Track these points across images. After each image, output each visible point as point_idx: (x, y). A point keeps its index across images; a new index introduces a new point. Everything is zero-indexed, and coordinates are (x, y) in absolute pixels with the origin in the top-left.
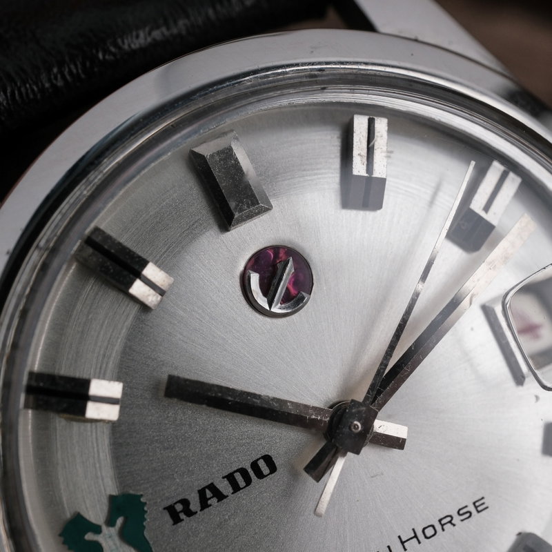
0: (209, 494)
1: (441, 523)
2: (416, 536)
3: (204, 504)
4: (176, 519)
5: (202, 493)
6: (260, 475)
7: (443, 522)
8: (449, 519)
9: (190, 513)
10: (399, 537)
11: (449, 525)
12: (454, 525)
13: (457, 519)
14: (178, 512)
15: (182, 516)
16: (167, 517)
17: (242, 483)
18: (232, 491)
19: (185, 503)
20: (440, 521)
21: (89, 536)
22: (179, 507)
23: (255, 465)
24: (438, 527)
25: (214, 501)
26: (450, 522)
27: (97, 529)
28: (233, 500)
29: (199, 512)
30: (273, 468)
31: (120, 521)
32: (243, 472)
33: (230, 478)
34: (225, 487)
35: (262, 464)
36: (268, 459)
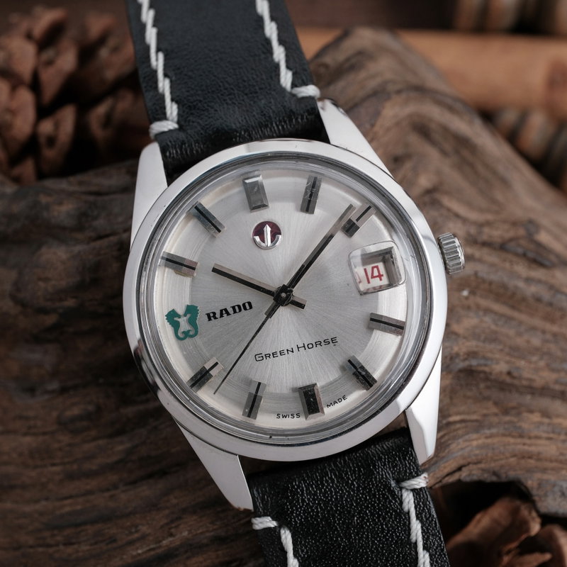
0: (224, 312)
2: (304, 347)
3: (222, 316)
4: (210, 319)
5: (221, 311)
6: (245, 309)
8: (320, 343)
9: (215, 318)
10: (297, 345)
11: (319, 345)
12: (321, 346)
13: (323, 343)
15: (212, 318)
16: (206, 317)
17: (237, 310)
18: (233, 313)
19: (214, 313)
20: (316, 343)
21: (176, 319)
22: (212, 315)
23: (244, 305)
24: (315, 345)
25: (225, 315)
27: (179, 316)
28: (233, 316)
29: (219, 318)
30: (251, 307)
31: (188, 316)
32: (239, 306)
33: (234, 308)
34: (230, 310)
35: (247, 305)
36: (249, 303)
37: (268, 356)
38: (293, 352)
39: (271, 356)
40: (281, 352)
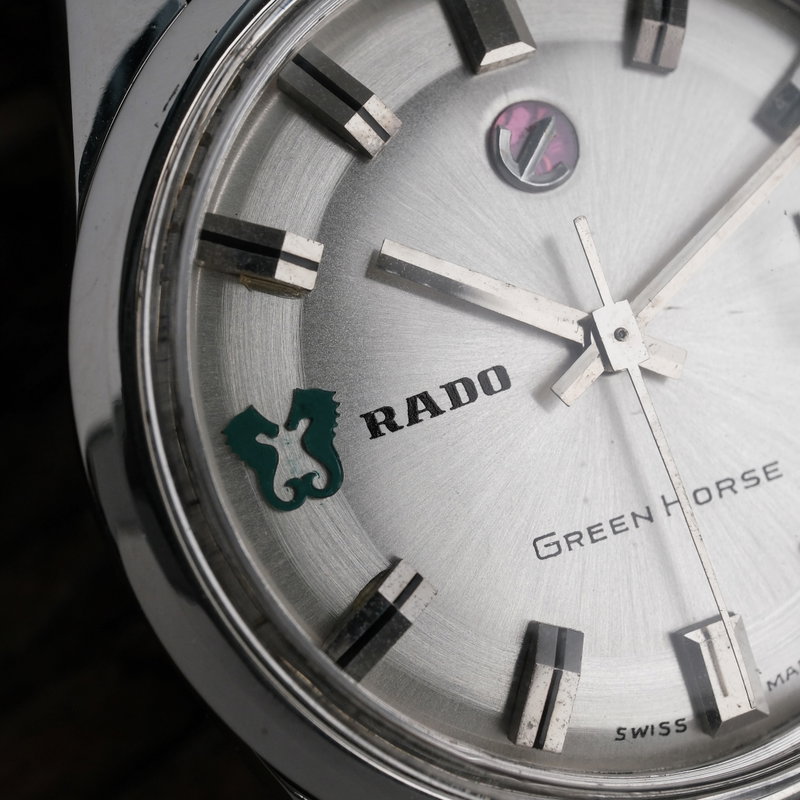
0: (421, 406)
1: (718, 487)
3: (413, 418)
4: (375, 432)
5: (411, 403)
6: (489, 390)
7: (722, 485)
8: (729, 483)
9: (394, 427)
10: (663, 497)
11: (729, 490)
12: (735, 492)
13: (739, 485)
14: (379, 423)
15: (383, 428)
16: (363, 426)
17: (463, 396)
18: (451, 406)
19: (389, 412)
20: (718, 484)
21: (261, 439)
22: (380, 417)
23: (483, 377)
24: (715, 492)
25: (425, 416)
26: (731, 487)
27: (272, 431)
28: (450, 416)
29: (406, 427)
30: (506, 384)
31: (303, 425)
32: (467, 382)
33: (450, 389)
34: (443, 400)
35: (492, 376)
36: (500, 371)
38: (650, 519)
39: (586, 539)
40: (615, 523)
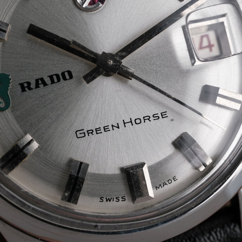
0: (40, 82)
1: (144, 119)
2: (131, 122)
3: (37, 86)
4: (23, 90)
5: (37, 81)
6: (65, 79)
7: (145, 118)
8: (148, 118)
9: (30, 89)
10: (123, 120)
11: (148, 120)
12: (150, 121)
13: (152, 119)
14: (25, 87)
15: (26, 89)
16: (19, 88)
17: (56, 80)
18: (51, 83)
19: (29, 83)
20: (144, 117)
22: (26, 85)
23: (63, 74)
24: (143, 120)
25: (41, 86)
26: (148, 119)
28: (50, 87)
29: (34, 89)
30: (71, 77)
32: (57, 75)
33: (51, 77)
34: (48, 80)
35: (66, 74)
36: (70, 73)
37: (90, 132)
38: (118, 127)
39: (94, 132)
40: (105, 128)
